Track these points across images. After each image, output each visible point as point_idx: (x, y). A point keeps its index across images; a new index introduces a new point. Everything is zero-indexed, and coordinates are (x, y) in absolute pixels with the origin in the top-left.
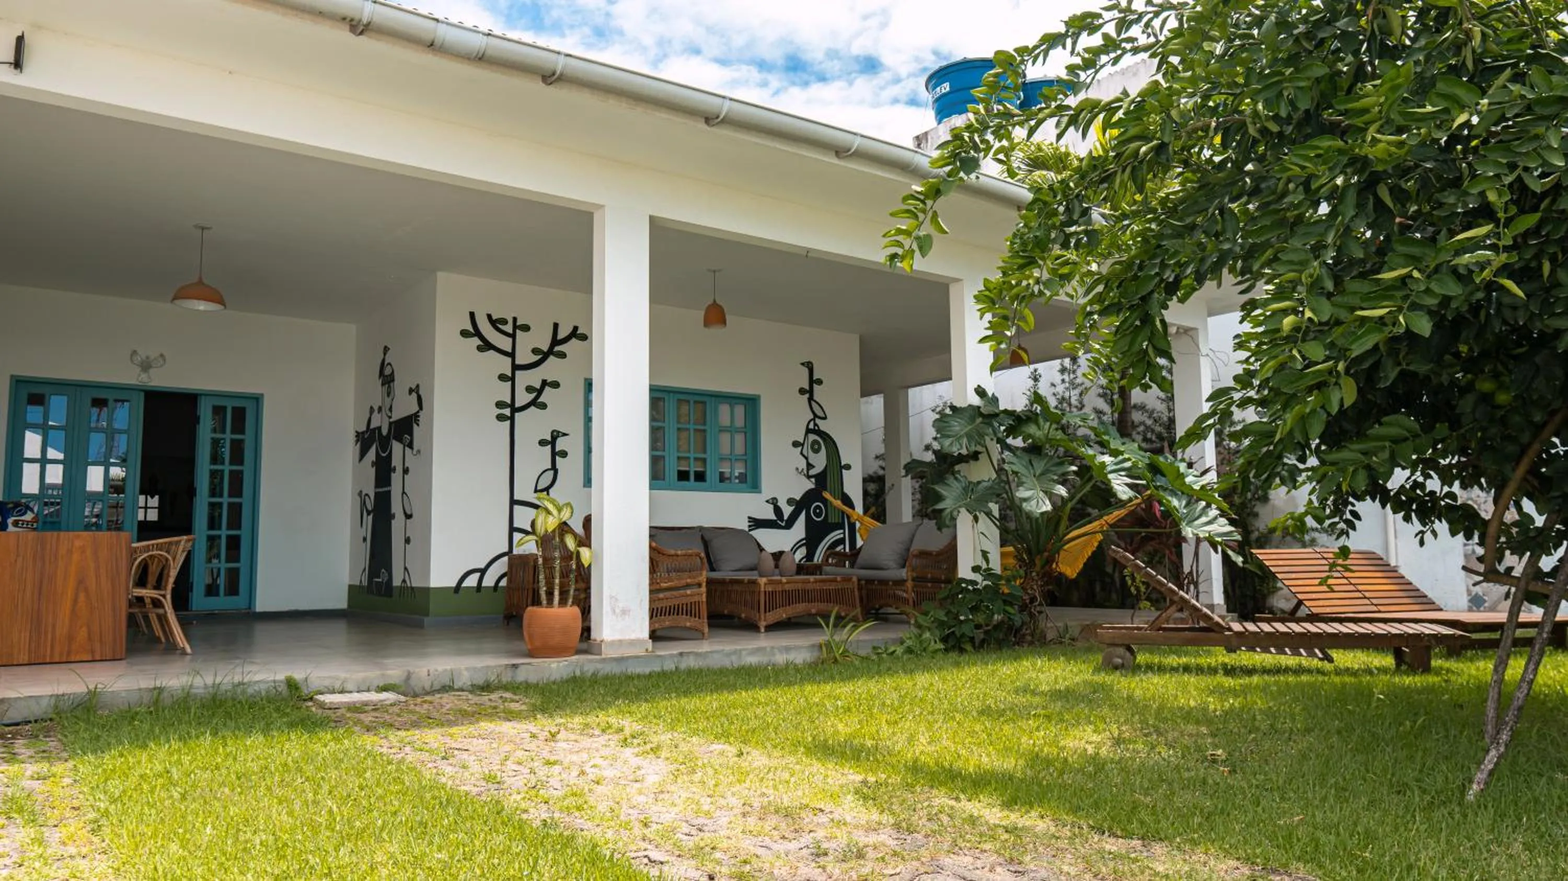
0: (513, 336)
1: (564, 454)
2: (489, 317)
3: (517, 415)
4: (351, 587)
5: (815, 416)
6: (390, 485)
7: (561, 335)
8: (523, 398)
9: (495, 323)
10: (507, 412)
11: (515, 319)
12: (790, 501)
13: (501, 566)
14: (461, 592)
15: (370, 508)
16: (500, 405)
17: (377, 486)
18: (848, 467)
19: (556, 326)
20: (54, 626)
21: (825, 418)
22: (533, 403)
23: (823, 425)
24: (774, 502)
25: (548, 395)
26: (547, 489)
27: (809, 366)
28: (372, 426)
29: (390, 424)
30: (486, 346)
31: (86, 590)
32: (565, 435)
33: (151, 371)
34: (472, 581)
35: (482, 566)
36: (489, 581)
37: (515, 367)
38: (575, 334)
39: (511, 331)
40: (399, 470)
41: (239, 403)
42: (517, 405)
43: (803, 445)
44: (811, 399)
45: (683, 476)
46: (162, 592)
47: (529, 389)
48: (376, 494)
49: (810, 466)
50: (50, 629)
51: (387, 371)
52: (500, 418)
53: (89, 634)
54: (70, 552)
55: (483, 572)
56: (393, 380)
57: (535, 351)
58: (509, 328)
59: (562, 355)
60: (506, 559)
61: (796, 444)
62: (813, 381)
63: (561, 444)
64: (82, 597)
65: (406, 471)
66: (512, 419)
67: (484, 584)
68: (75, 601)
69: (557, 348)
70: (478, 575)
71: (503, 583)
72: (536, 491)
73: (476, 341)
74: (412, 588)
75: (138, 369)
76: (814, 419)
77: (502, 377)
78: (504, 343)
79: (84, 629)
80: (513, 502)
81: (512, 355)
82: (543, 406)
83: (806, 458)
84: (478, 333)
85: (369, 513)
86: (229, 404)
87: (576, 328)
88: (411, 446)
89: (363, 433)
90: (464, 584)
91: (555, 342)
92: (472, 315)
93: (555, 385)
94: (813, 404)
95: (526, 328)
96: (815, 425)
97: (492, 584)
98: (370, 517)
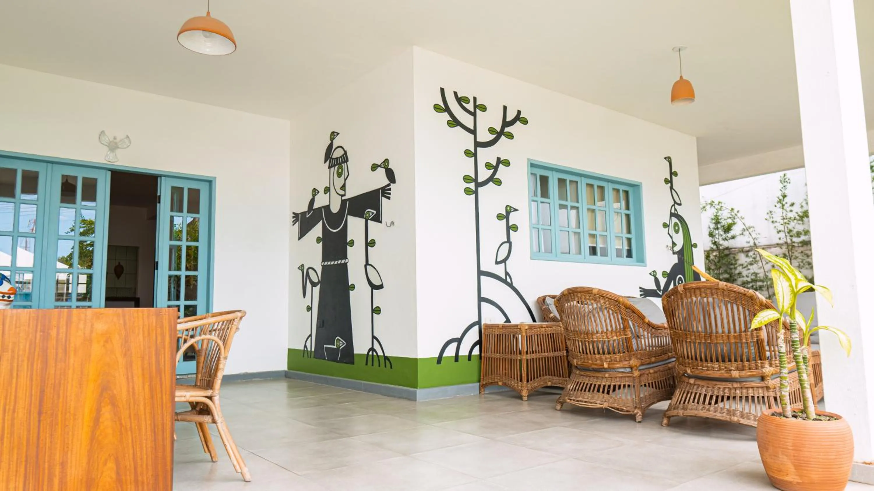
0: (474, 114)
1: (515, 228)
2: (456, 94)
3: (480, 189)
4: (291, 352)
5: (675, 202)
6: (345, 257)
7: (509, 119)
8: (484, 174)
9: (460, 100)
10: (472, 186)
11: (475, 99)
12: (664, 273)
13: (473, 336)
14: (443, 361)
15: (316, 280)
16: (467, 179)
17: (324, 260)
18: (695, 246)
19: (505, 108)
20: (63, 465)
21: (680, 205)
22: (491, 179)
23: (680, 210)
24: (654, 274)
25: (502, 172)
26: (504, 261)
27: (669, 159)
28: (316, 206)
29: (343, 202)
30: (454, 122)
31: (114, 403)
32: (516, 210)
33: (118, 151)
34: (450, 351)
35: (459, 336)
36: (464, 352)
37: (478, 144)
38: (518, 118)
39: (472, 110)
40: (360, 243)
41: (194, 185)
42: (480, 180)
43: (669, 226)
44: (671, 188)
45: (593, 251)
46: (209, 393)
47: (488, 166)
48: (323, 267)
49: (674, 244)
50: (57, 470)
51: (337, 154)
52: (468, 191)
53: (118, 473)
54: (88, 341)
55: (459, 341)
56: (347, 161)
57: (491, 130)
58: (470, 107)
59: (510, 136)
60: (477, 328)
61: (665, 225)
62: (673, 174)
63: (513, 219)
64: (107, 413)
65: (369, 244)
66: (476, 193)
67: (461, 354)
68: (96, 421)
69: (507, 130)
70: (455, 344)
71: (476, 351)
72: (497, 263)
73: (446, 117)
74: (386, 358)
75: (106, 149)
76: (674, 205)
77: (467, 153)
78: (467, 120)
79: (111, 465)
80: (481, 273)
81: (473, 132)
82: (499, 182)
83: (671, 237)
84: (447, 109)
85: (314, 284)
86: (186, 185)
87: (519, 112)
88: (377, 218)
89: (303, 214)
90: (445, 355)
91: (506, 124)
92: (442, 90)
93: (507, 163)
94: (673, 191)
95: (483, 108)
96: (675, 210)
97: (467, 354)
98: (317, 289)
